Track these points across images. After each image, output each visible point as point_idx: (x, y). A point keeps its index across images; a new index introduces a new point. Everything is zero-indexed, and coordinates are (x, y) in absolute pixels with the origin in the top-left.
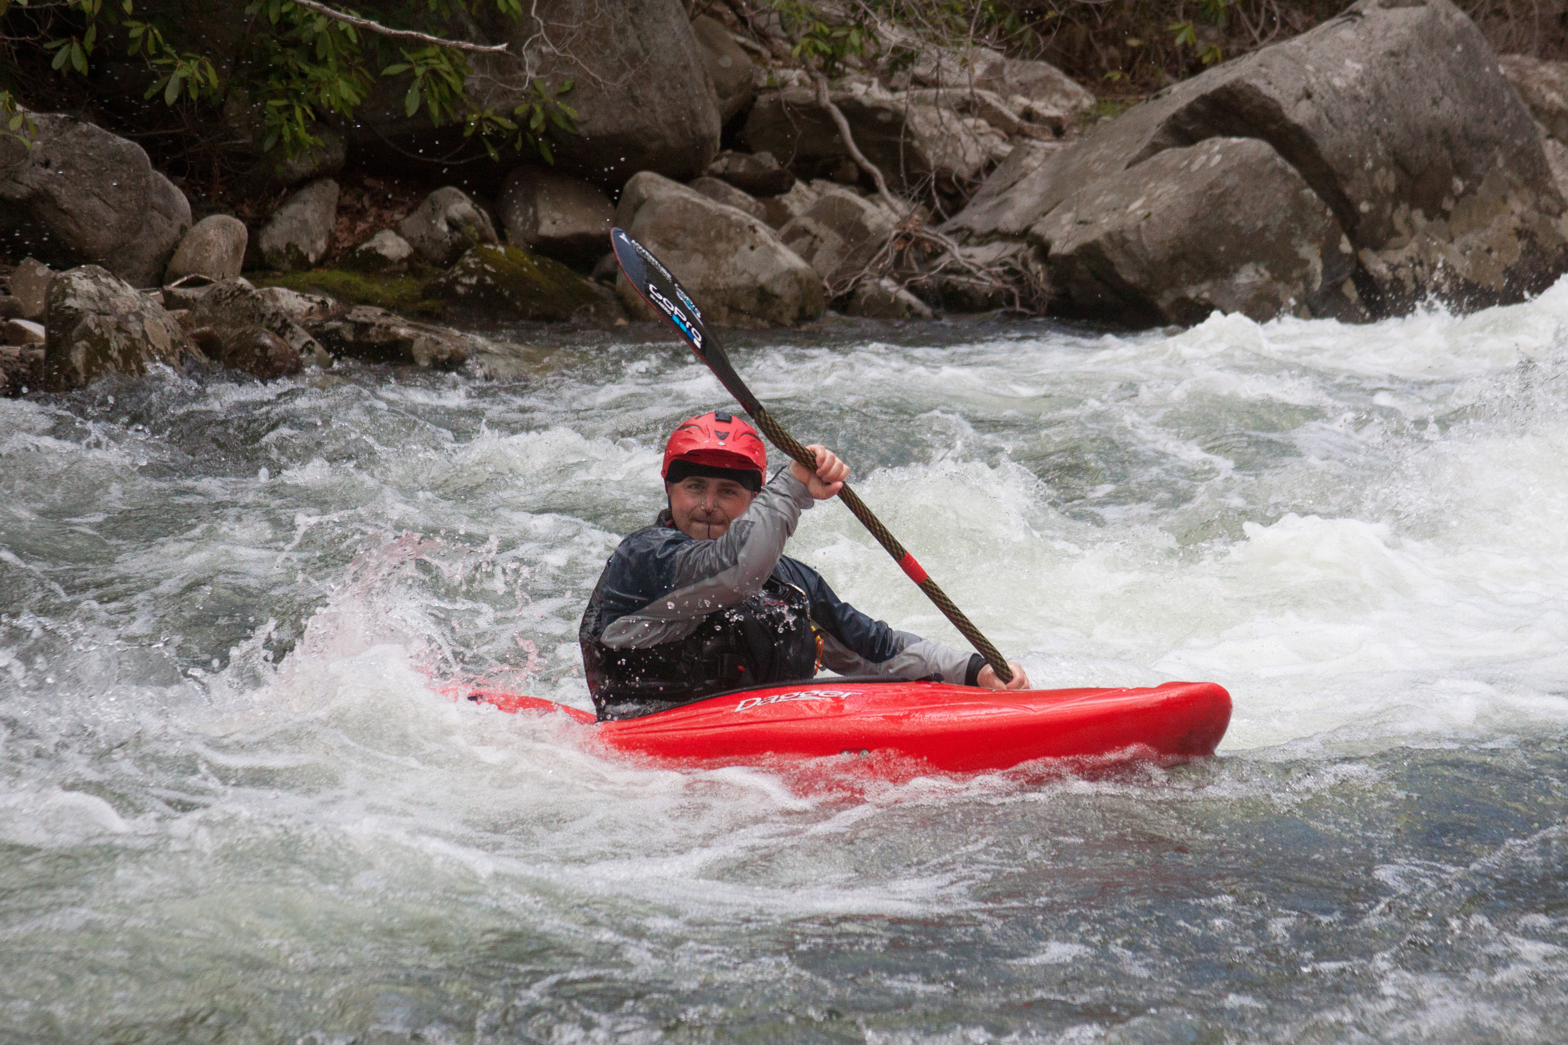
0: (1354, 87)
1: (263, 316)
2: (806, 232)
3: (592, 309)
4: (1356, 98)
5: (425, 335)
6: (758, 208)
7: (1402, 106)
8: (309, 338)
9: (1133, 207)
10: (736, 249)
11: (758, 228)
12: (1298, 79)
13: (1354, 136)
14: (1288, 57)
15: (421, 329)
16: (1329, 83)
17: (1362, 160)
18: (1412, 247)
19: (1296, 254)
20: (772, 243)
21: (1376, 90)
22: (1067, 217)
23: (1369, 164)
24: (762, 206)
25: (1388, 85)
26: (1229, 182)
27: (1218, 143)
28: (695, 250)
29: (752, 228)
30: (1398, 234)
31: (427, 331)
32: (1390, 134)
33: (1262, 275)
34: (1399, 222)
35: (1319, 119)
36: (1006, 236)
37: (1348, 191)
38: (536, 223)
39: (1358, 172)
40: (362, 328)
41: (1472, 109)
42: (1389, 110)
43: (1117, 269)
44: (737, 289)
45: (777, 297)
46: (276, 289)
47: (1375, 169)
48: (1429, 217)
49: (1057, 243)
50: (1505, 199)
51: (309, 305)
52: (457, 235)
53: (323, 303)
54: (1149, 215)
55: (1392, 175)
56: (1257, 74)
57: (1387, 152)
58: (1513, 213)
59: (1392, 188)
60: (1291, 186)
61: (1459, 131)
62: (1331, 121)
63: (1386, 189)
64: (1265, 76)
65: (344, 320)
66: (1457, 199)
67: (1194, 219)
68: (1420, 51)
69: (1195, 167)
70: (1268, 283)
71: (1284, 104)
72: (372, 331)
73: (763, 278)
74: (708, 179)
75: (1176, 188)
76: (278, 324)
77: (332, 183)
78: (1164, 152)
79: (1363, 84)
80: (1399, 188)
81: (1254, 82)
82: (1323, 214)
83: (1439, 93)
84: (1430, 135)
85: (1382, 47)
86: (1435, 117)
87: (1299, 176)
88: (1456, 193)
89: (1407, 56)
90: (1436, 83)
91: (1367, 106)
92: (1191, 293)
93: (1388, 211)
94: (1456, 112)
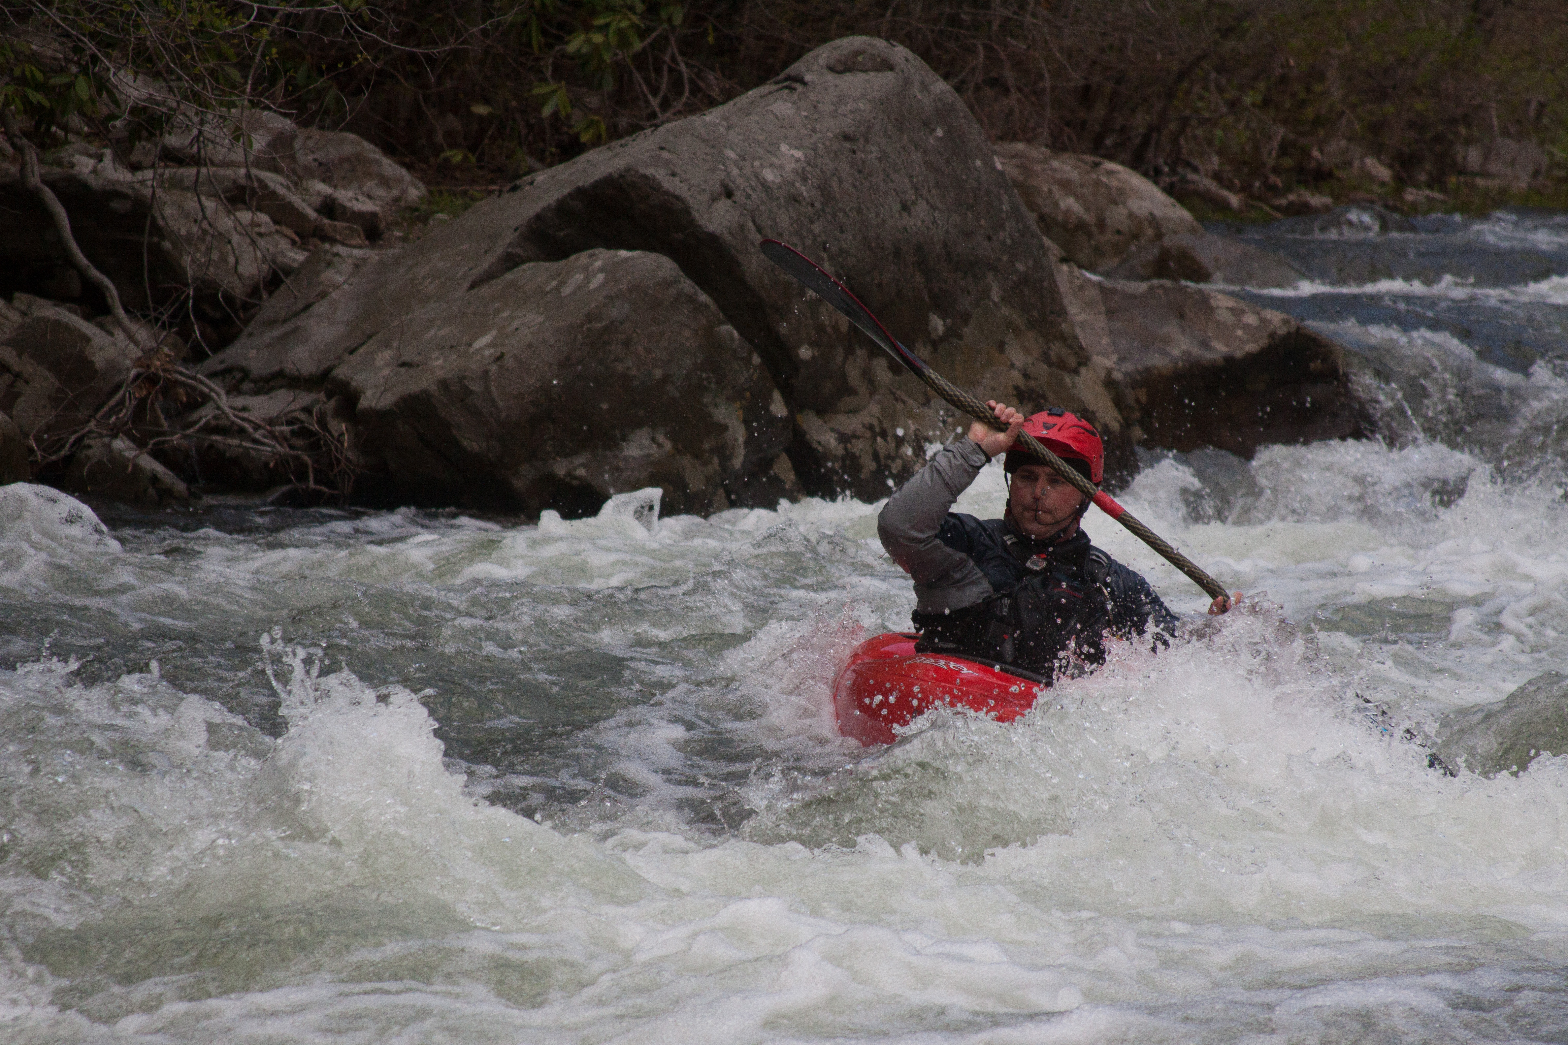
0: (792, 183)
4: (795, 199)
7: (859, 211)
9: (477, 345)
12: (714, 170)
14: (698, 137)
16: (756, 176)
18: (872, 412)
19: (710, 416)
21: (824, 189)
22: (384, 357)
25: (840, 182)
26: (614, 313)
27: (601, 257)
30: (852, 392)
32: (841, 250)
33: (660, 446)
34: (854, 376)
35: (742, 227)
36: (295, 382)
37: (783, 330)
39: (795, 305)
41: (956, 218)
42: (840, 215)
43: (456, 433)
48: (895, 371)
49: (369, 393)
50: (1001, 347)
54: (501, 357)
56: (656, 161)
58: (1012, 365)
60: (703, 321)
61: (938, 248)
62: (759, 230)
63: (835, 329)
64: (668, 163)
66: (935, 344)
67: (565, 364)
68: (886, 135)
69: (567, 290)
71: (693, 204)
75: (541, 319)
78: (524, 267)
79: (805, 179)
81: (651, 171)
82: (748, 361)
83: (911, 195)
84: (898, 253)
85: (832, 127)
86: (905, 229)
87: (713, 307)
88: (934, 336)
89: (867, 141)
90: (906, 180)
91: (811, 210)
92: (561, 469)
93: (839, 359)
94: (934, 222)
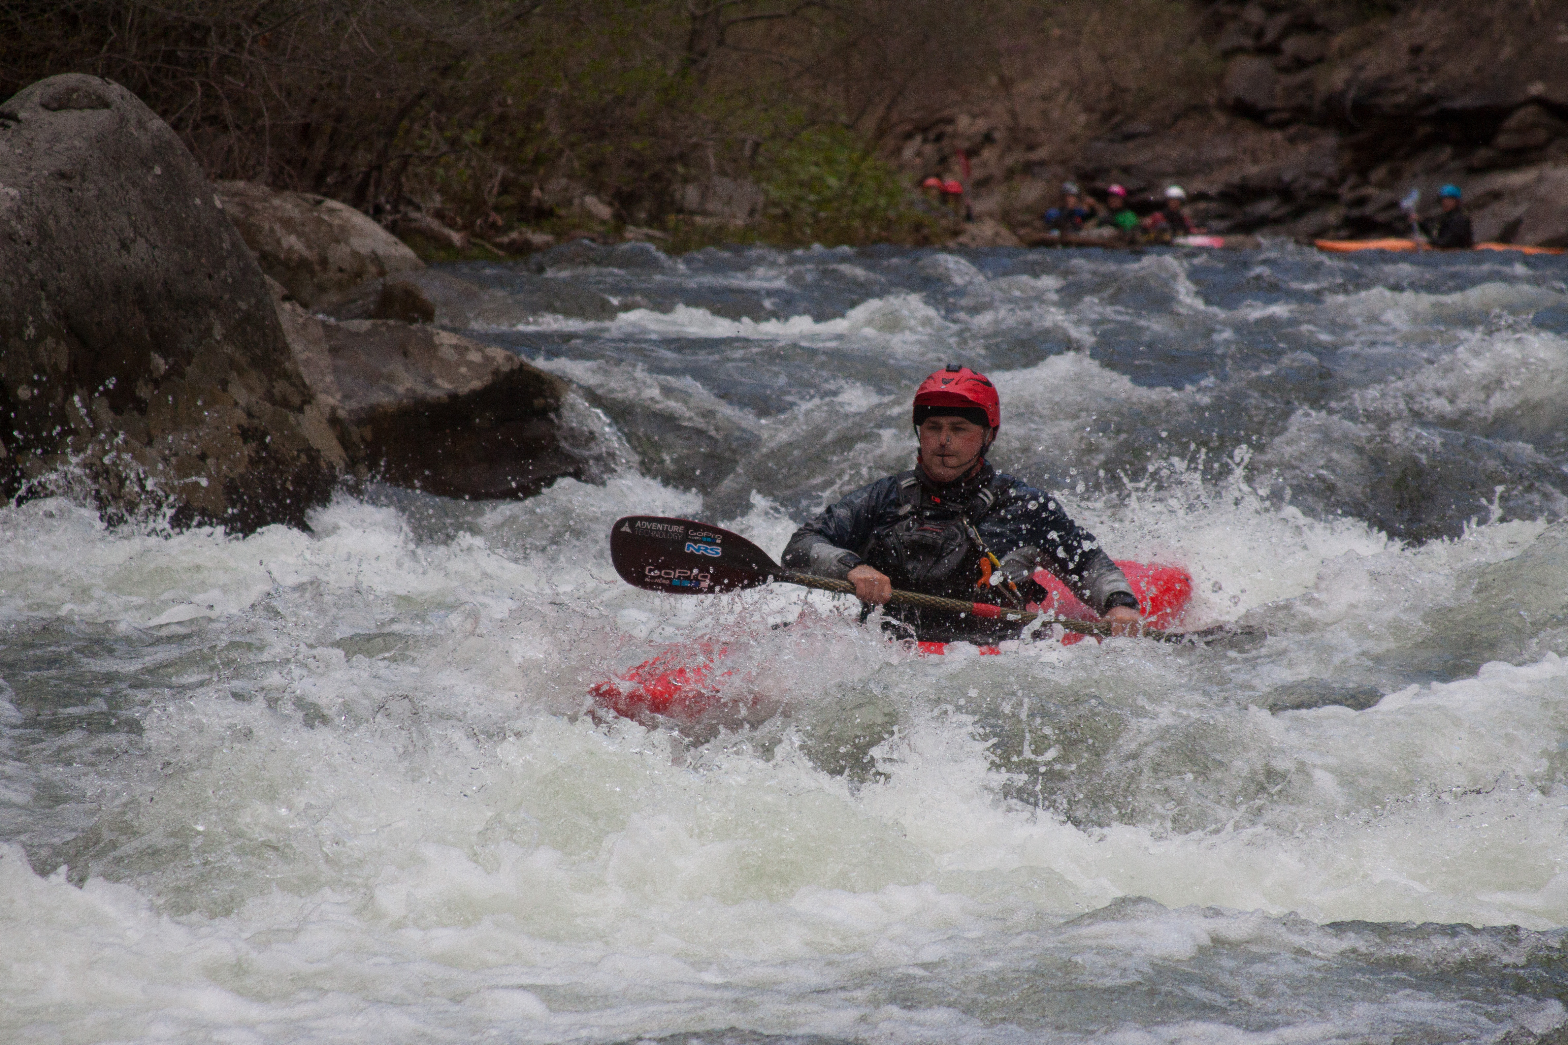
0: (8, 222)
4: (11, 237)
7: (77, 249)
13: (7, 289)
17: (21, 326)
21: (40, 227)
23: (31, 331)
25: (57, 221)
32: (59, 289)
41: (176, 256)
42: (57, 253)
47: (39, 339)
48: (117, 408)
50: (225, 384)
55: (63, 348)
57: (55, 313)
58: (236, 404)
59: (64, 367)
61: (159, 287)
63: (55, 367)
66: (157, 384)
68: (103, 174)
79: (20, 218)
80: (73, 365)
83: (130, 233)
84: (118, 292)
85: (47, 164)
86: (124, 267)
88: (155, 375)
89: (83, 179)
90: (125, 218)
91: (27, 249)
93: (59, 399)
94: (154, 260)
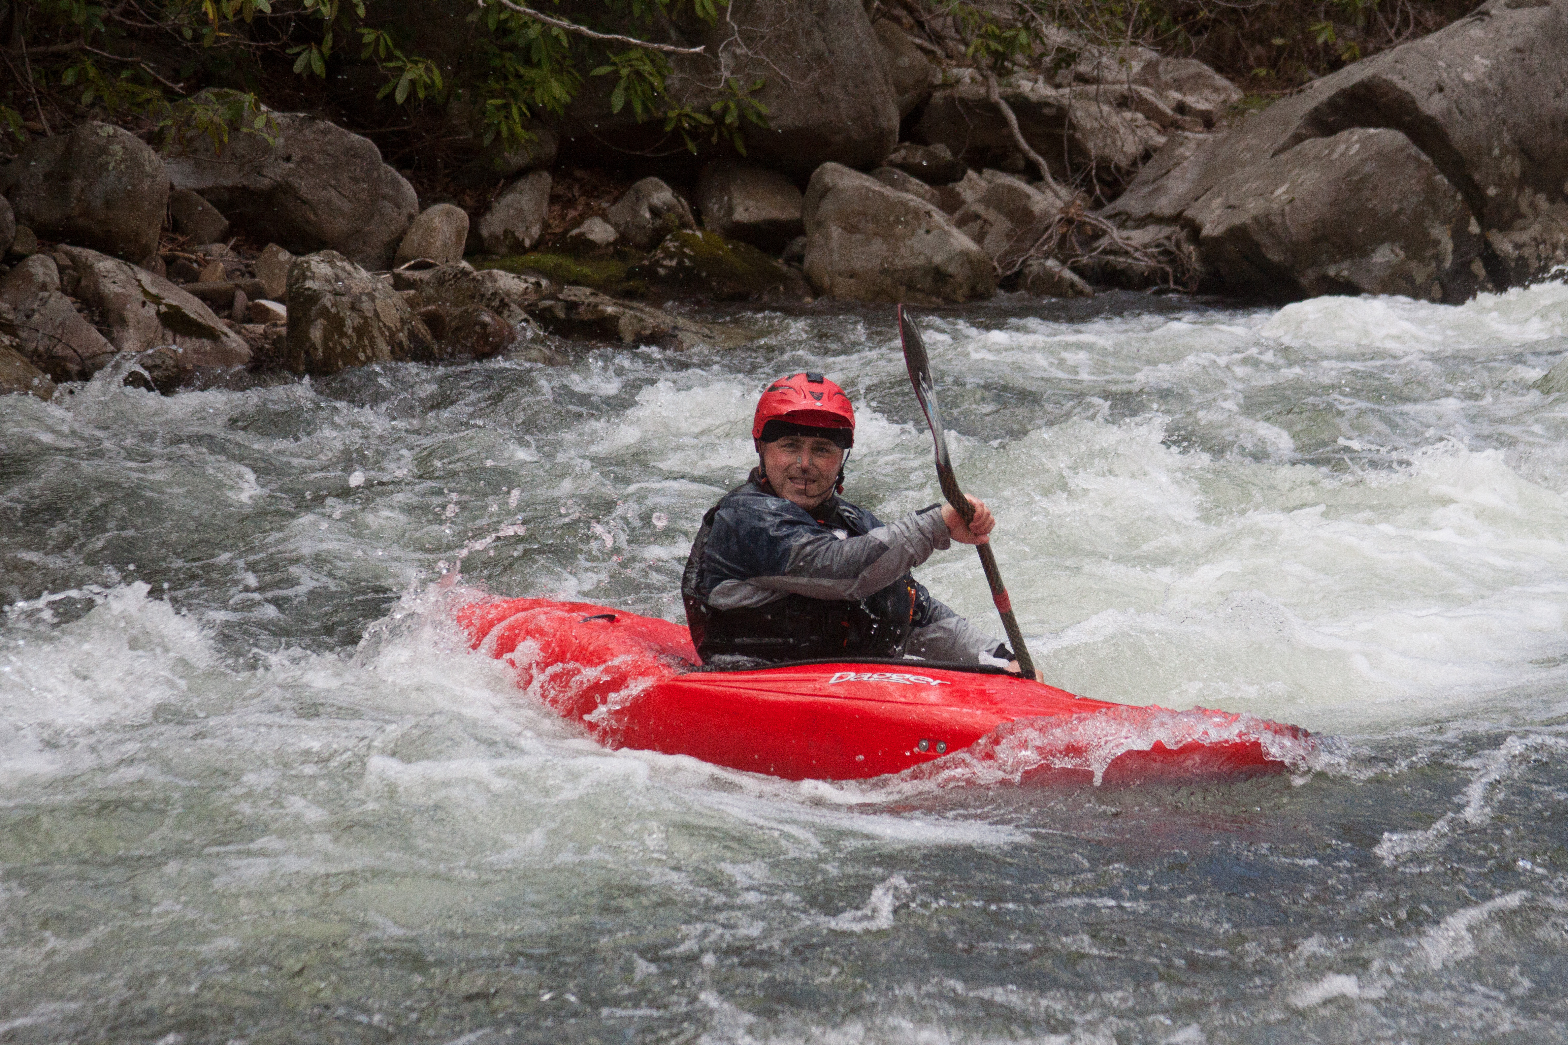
0: (1483, 81)
1: (483, 296)
2: (977, 217)
3: (782, 288)
4: (1484, 91)
5: (629, 313)
6: (933, 195)
7: (1527, 98)
8: (525, 316)
9: (1277, 193)
10: (913, 233)
11: (933, 214)
12: (1432, 74)
13: (1482, 125)
14: (1421, 53)
15: (626, 307)
16: (1459, 77)
17: (1490, 149)
18: (1536, 228)
19: (1429, 235)
20: (946, 227)
21: (1503, 84)
22: (1217, 202)
23: (1496, 152)
24: (937, 193)
25: (1514, 79)
26: (1367, 169)
27: (1357, 134)
28: (876, 234)
29: (928, 214)
30: (1523, 216)
31: (631, 308)
32: (1515, 125)
33: (1397, 255)
34: (1524, 206)
36: (1160, 220)
37: (1477, 177)
38: (730, 210)
39: (1486, 160)
40: (572, 306)
42: (1514, 101)
43: (1264, 250)
44: (914, 269)
45: (952, 276)
46: (495, 271)
47: (1502, 156)
48: (1552, 200)
49: (1208, 226)
51: (525, 285)
52: (659, 222)
53: (538, 284)
54: (1292, 200)
55: (1517, 162)
56: (1393, 70)
57: (1513, 140)
59: (1517, 174)
60: (1424, 173)
62: (1461, 112)
63: (1512, 174)
64: (1400, 71)
65: (558, 300)
67: (1334, 204)
68: (1545, 48)
69: (1335, 156)
70: (1403, 262)
71: (1417, 97)
72: (582, 309)
73: (938, 259)
74: (887, 168)
75: (1318, 175)
76: (496, 303)
77: (545, 174)
78: (1307, 142)
79: (1491, 78)
80: (1524, 174)
81: (1389, 76)
82: (1454, 197)
83: (1561, 87)
84: (1553, 125)
85: (1509, 44)
86: (1558, 108)
87: (1431, 163)
89: (1532, 52)
90: (1558, 77)
91: (1494, 99)
92: (1332, 271)
93: (1514, 195)
